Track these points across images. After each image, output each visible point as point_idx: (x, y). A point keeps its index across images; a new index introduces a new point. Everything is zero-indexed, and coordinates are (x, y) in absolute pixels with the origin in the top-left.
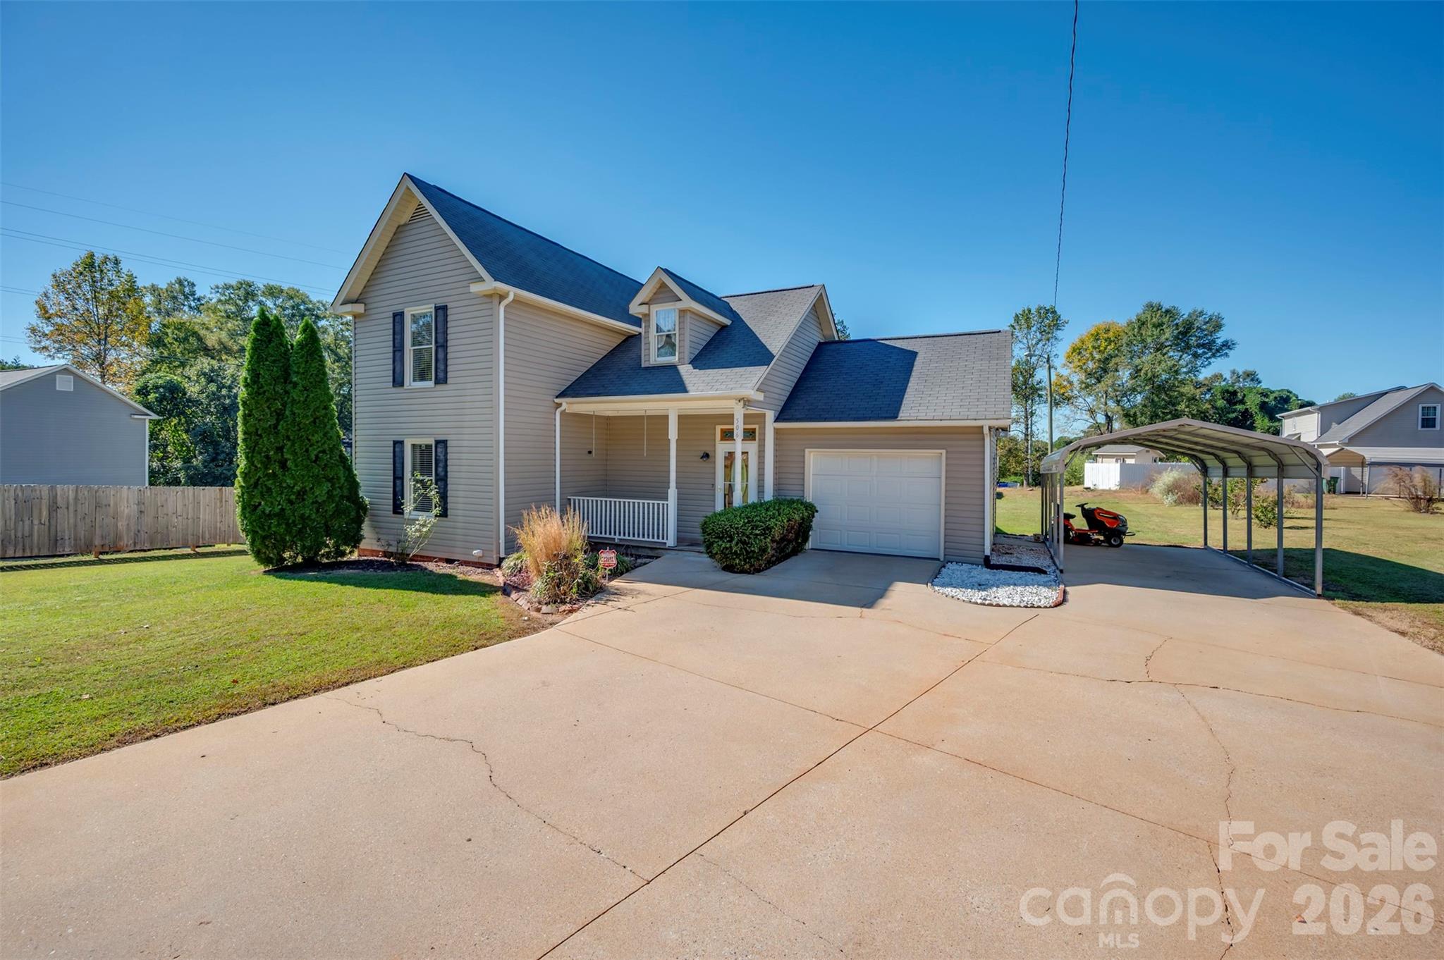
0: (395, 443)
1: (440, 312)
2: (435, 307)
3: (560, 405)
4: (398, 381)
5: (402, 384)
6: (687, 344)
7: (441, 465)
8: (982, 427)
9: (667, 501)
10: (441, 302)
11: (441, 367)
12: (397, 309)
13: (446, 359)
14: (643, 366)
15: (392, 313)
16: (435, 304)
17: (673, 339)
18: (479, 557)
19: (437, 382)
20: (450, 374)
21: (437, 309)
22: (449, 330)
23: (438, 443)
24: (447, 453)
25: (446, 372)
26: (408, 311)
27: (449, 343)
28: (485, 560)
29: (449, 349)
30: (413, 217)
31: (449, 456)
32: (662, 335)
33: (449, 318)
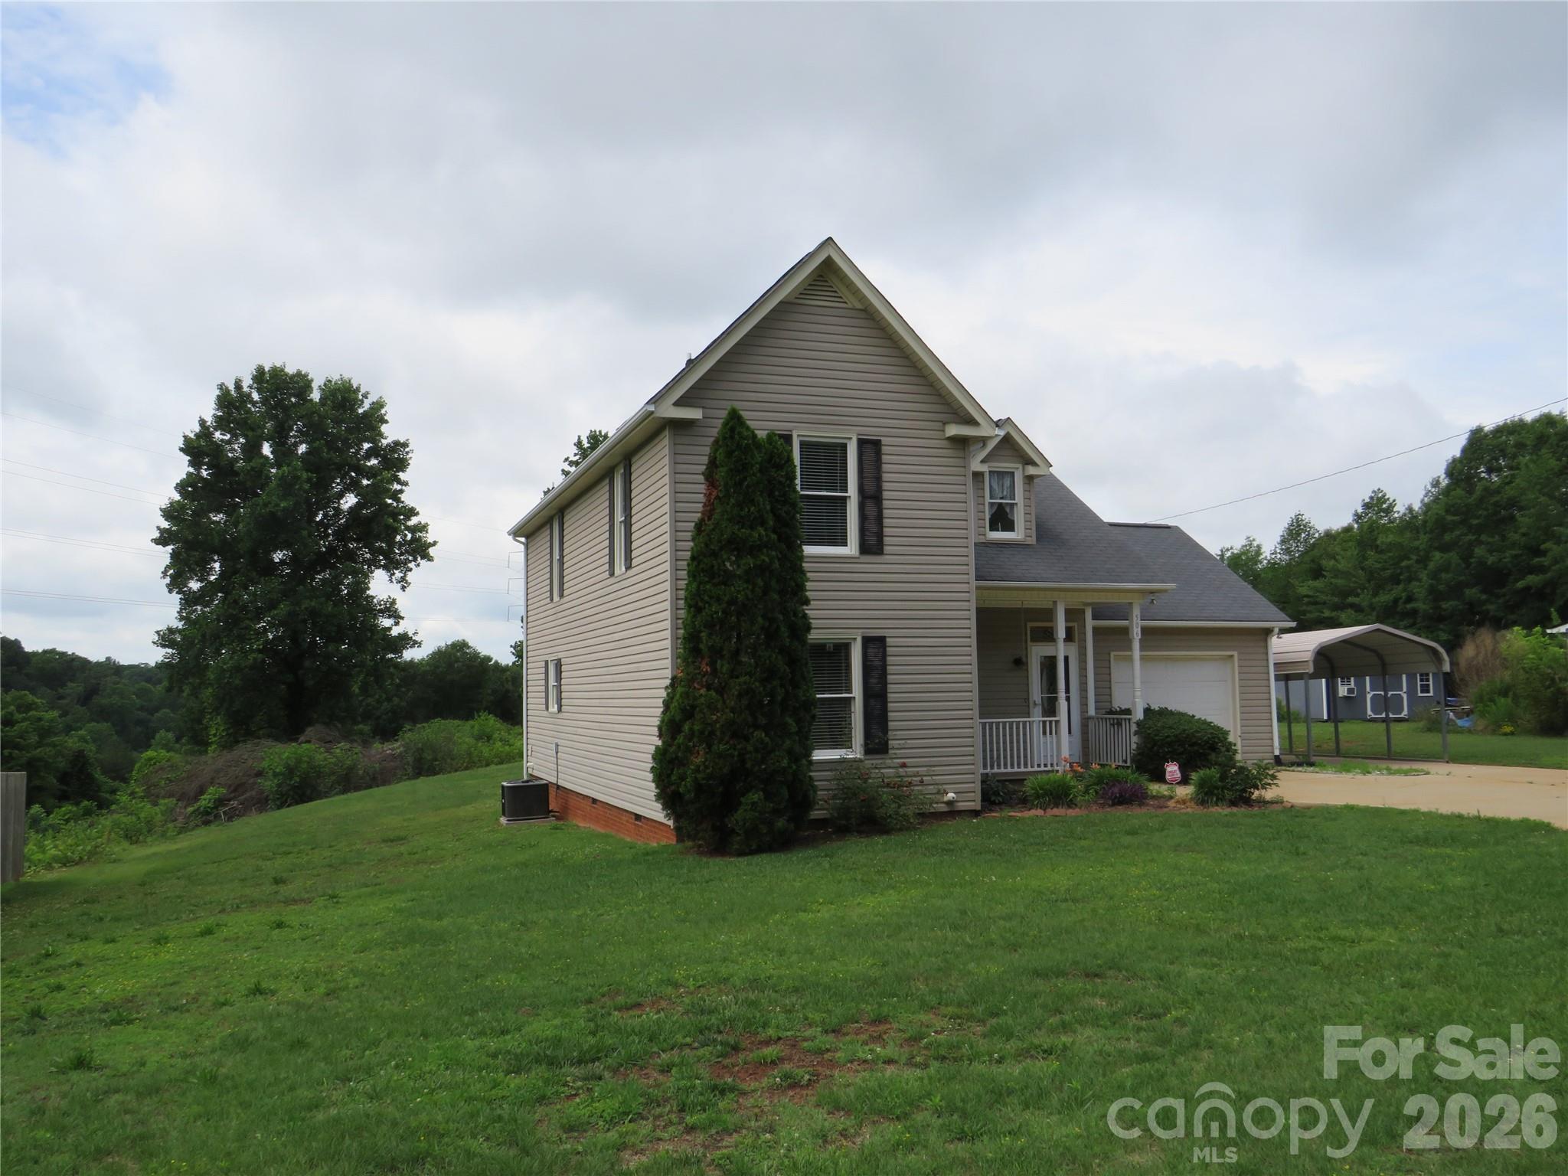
1: (869, 451)
2: (858, 439)
6: (1033, 518)
7: (876, 674)
10: (871, 433)
11: (872, 527)
12: (780, 427)
13: (880, 518)
15: (766, 432)
16: (859, 435)
17: (1008, 510)
18: (950, 803)
19: (865, 549)
20: (886, 540)
21: (862, 443)
22: (885, 476)
23: (867, 641)
24: (884, 655)
25: (880, 536)
26: (798, 436)
27: (886, 495)
28: (962, 806)
29: (886, 504)
30: (802, 294)
31: (889, 660)
32: (995, 503)
33: (884, 458)
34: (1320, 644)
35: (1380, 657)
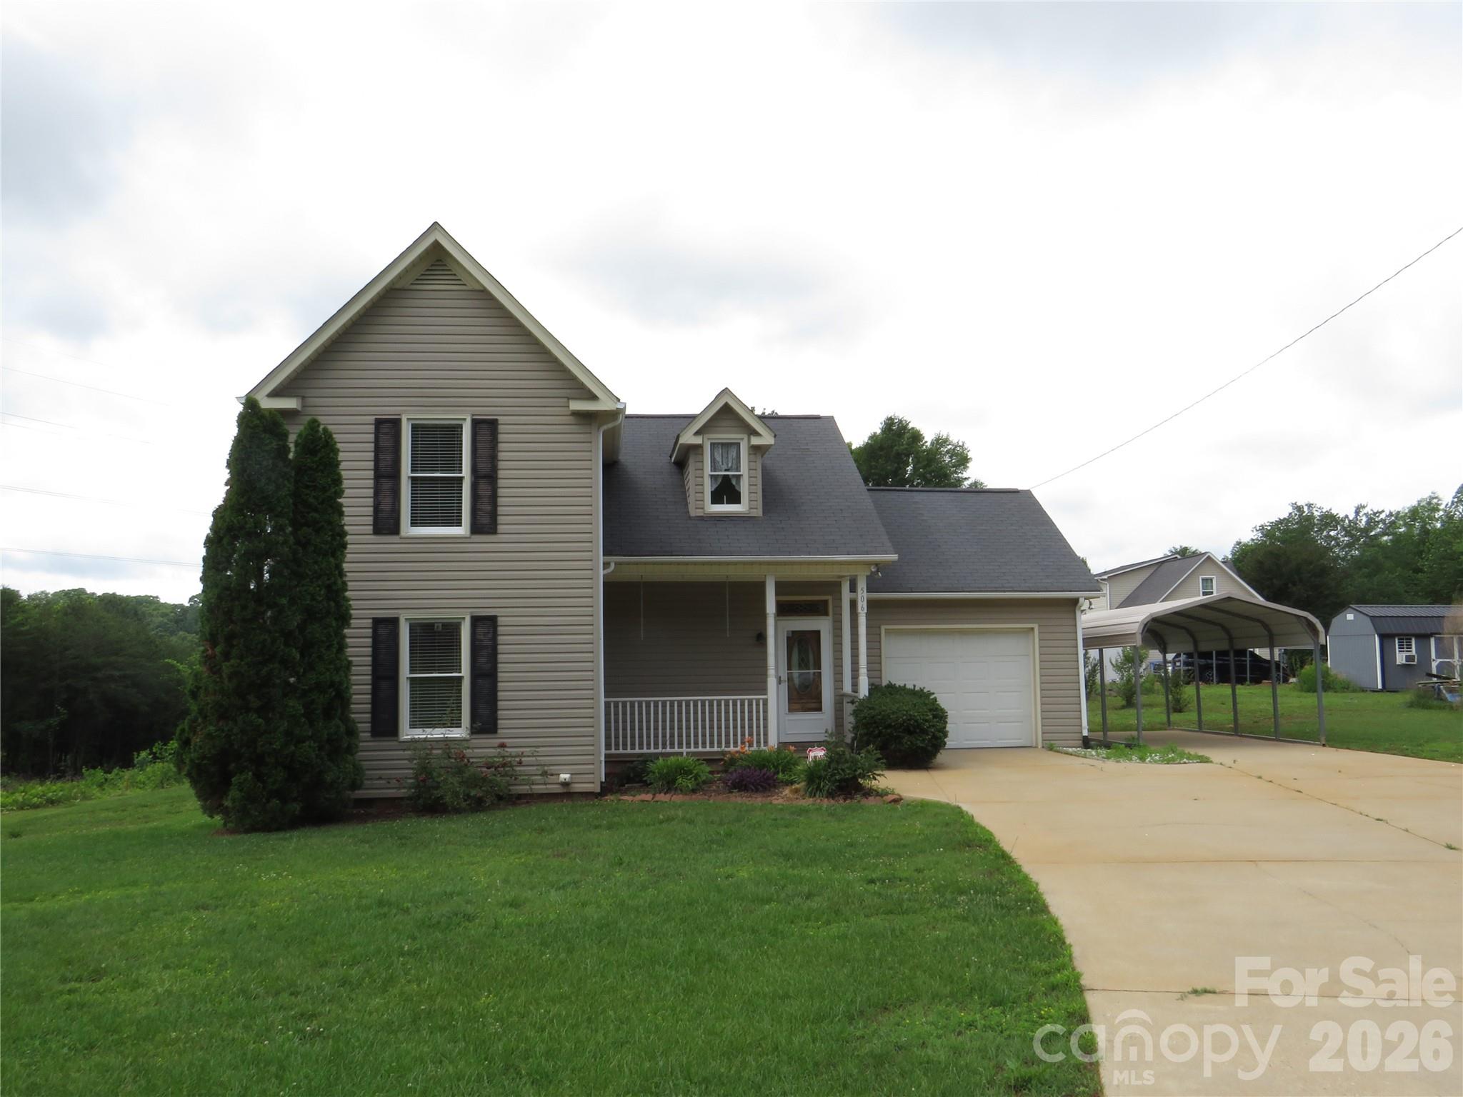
0: (379, 621)
1: (483, 428)
2: (473, 419)
4: (388, 525)
5: (395, 530)
6: (760, 489)
7: (484, 653)
9: (766, 694)
10: (485, 413)
11: (487, 507)
12: (388, 412)
13: (494, 497)
14: (693, 515)
15: (373, 418)
16: (473, 415)
17: (734, 482)
18: (565, 784)
19: (476, 529)
20: (501, 519)
21: (476, 423)
22: (501, 455)
23: (476, 621)
24: (495, 634)
25: (494, 515)
26: (408, 419)
27: (501, 474)
28: (578, 787)
29: (501, 483)
30: (419, 280)
31: (501, 639)
32: (718, 475)
33: (501, 437)
34: (1151, 614)
35: (1266, 626)
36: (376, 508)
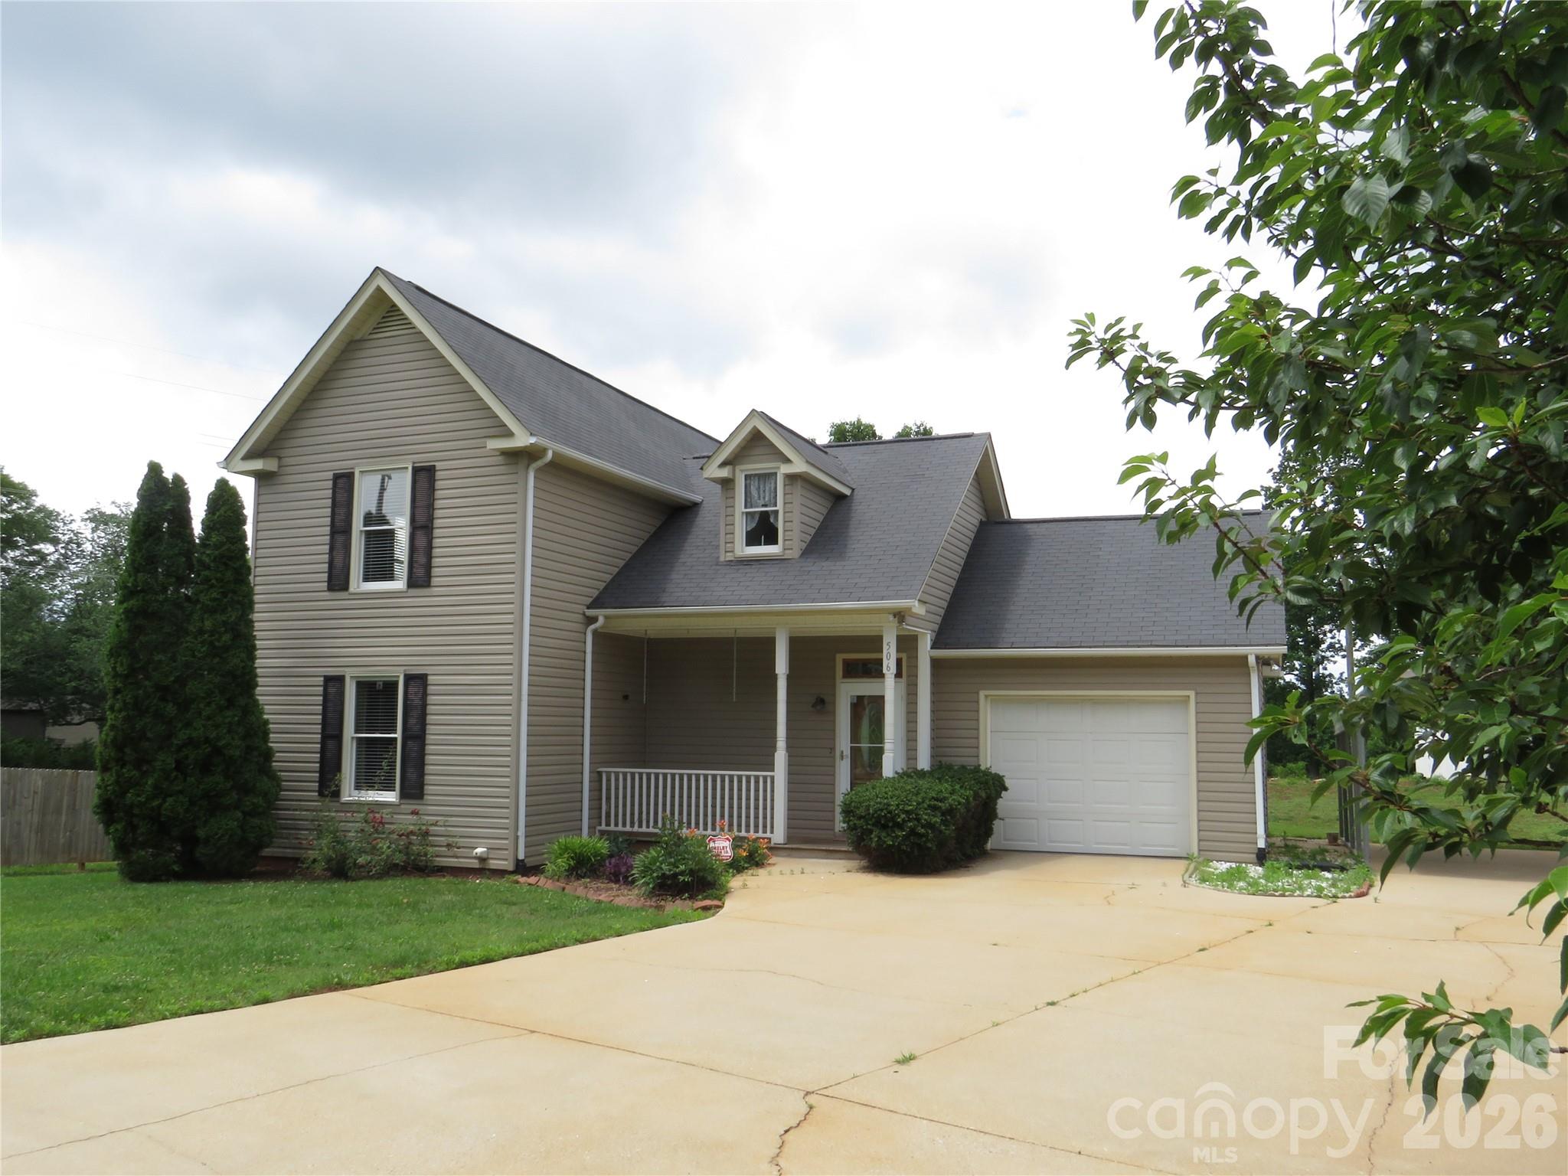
0: (328, 679)
1: (423, 476)
2: (413, 468)
3: (592, 620)
4: (338, 581)
5: (345, 587)
6: (796, 526)
7: (415, 713)
8: (1245, 658)
9: (773, 771)
10: (423, 459)
11: (421, 559)
12: (343, 466)
13: (430, 547)
14: (722, 559)
15: (332, 473)
16: (414, 463)
17: (771, 519)
18: (482, 859)
19: (412, 583)
20: (435, 571)
21: (417, 471)
22: (438, 504)
23: (410, 679)
24: (425, 694)
25: (429, 567)
26: (362, 472)
27: (437, 523)
28: (494, 864)
29: (437, 532)
30: (377, 328)
31: (431, 699)
32: (755, 512)
33: (439, 484)
36: (331, 563)
